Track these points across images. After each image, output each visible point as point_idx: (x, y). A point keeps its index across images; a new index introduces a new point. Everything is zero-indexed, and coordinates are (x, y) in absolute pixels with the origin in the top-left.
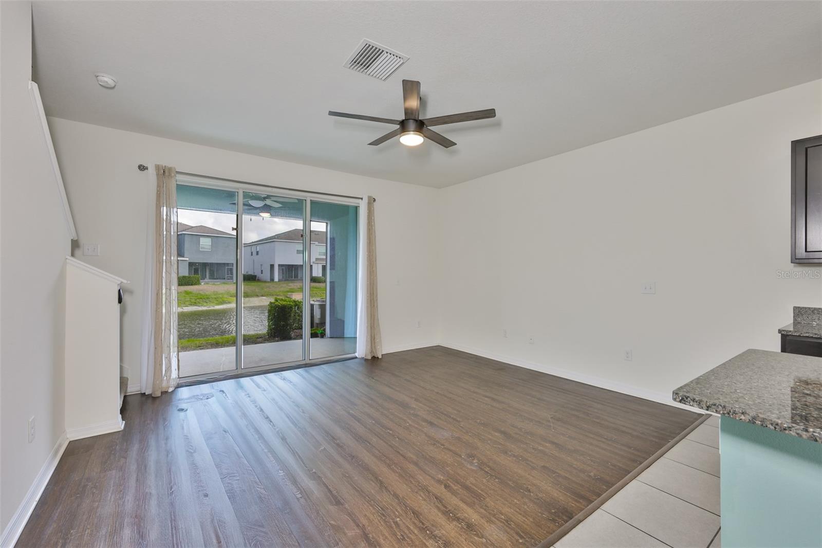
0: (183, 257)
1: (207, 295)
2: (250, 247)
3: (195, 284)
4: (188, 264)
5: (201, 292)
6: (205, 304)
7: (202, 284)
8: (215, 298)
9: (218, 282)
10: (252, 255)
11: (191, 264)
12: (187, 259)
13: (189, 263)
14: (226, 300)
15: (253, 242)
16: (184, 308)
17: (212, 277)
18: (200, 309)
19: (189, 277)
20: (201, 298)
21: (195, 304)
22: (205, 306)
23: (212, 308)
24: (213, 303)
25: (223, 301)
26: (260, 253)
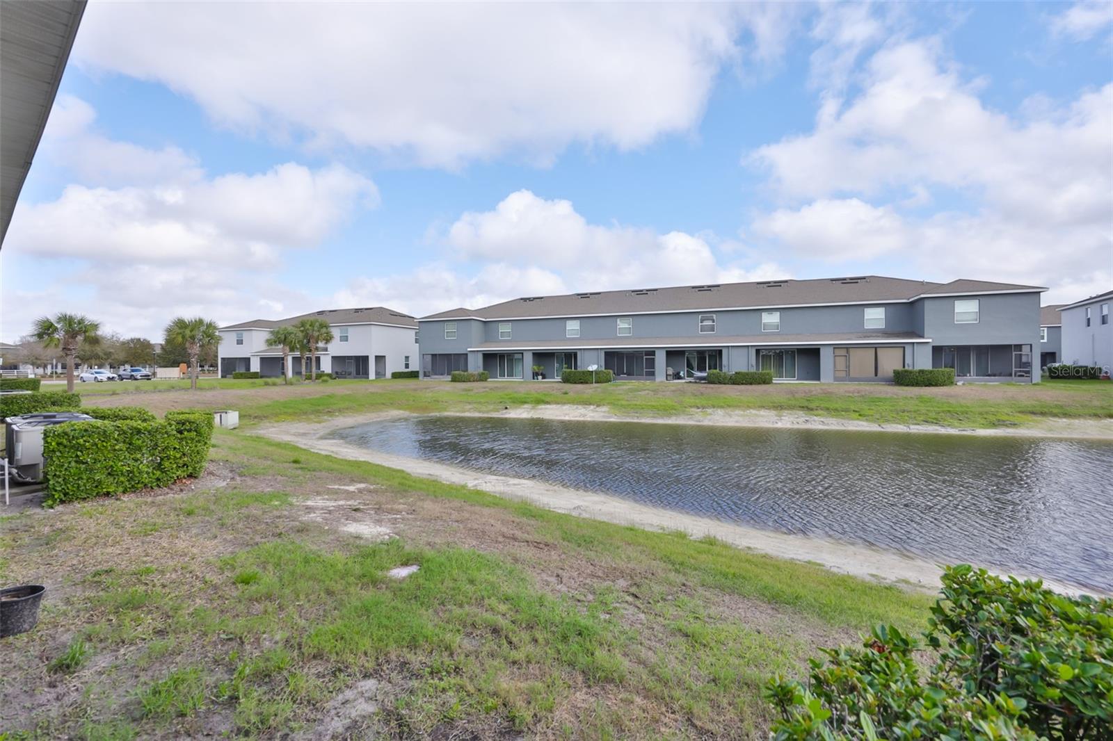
0: (922, 337)
1: (962, 406)
2: (1084, 308)
3: (943, 385)
4: (931, 349)
5: (952, 401)
6: (956, 423)
7: (960, 383)
8: (981, 414)
9: (994, 382)
10: (1089, 325)
11: (937, 350)
12: (930, 340)
13: (933, 347)
14: (1004, 418)
15: (1091, 298)
16: (912, 427)
17: (983, 372)
18: (942, 431)
19: (931, 372)
20: (949, 411)
21: (936, 422)
22: (955, 427)
23: (968, 433)
24: (974, 422)
25: (999, 420)
26: (1110, 319)
